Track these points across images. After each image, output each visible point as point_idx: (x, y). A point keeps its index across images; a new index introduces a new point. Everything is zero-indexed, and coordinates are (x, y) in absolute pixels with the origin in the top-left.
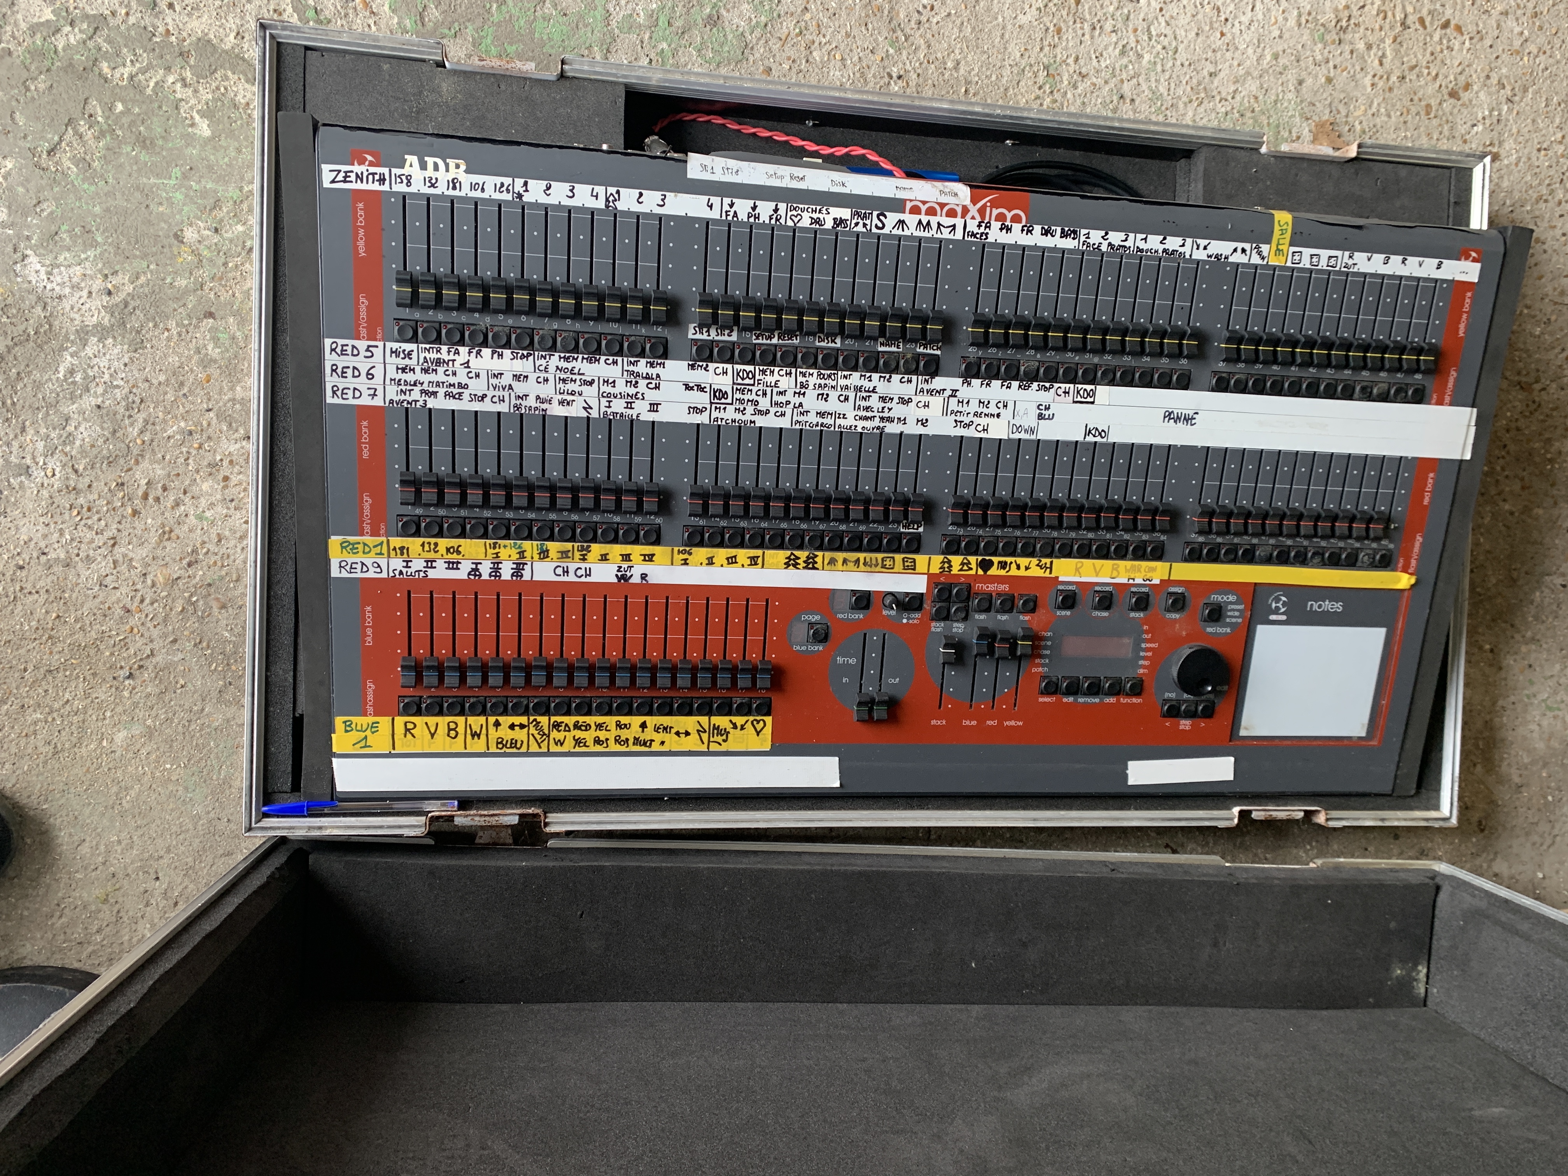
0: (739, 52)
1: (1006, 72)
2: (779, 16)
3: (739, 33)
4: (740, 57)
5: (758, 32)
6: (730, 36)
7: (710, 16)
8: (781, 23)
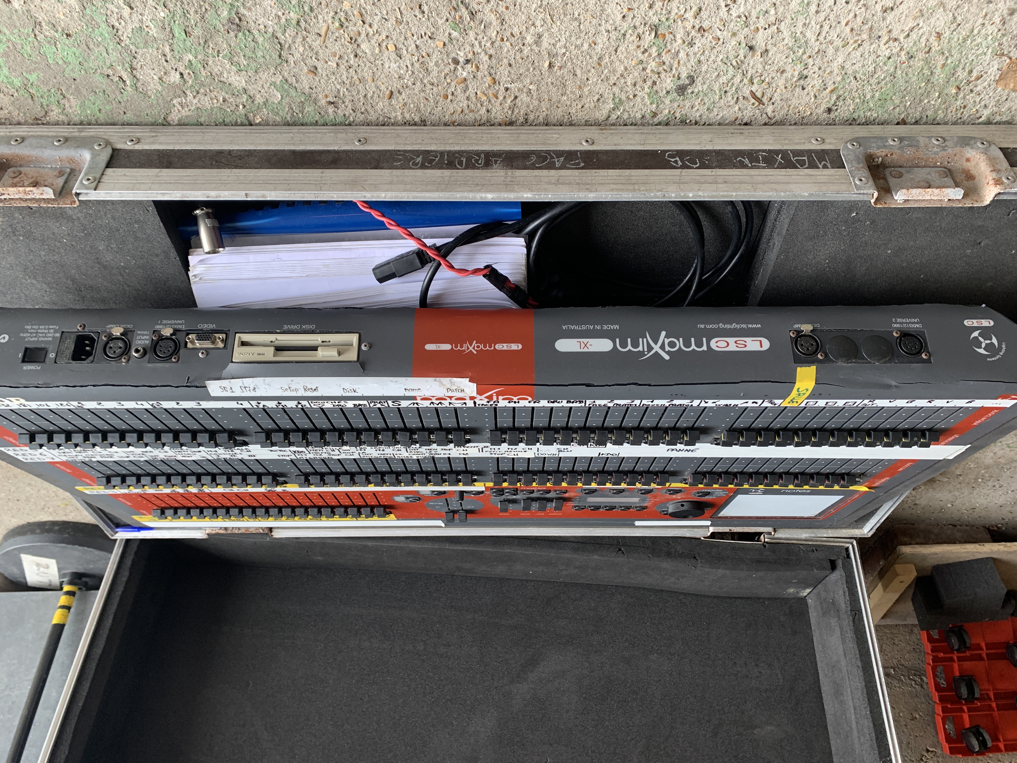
0: (276, 56)
1: (602, 40)
2: (312, 9)
3: (269, 35)
4: (278, 61)
5: (290, 32)
6: (260, 40)
7: (230, 21)
8: (316, 17)
